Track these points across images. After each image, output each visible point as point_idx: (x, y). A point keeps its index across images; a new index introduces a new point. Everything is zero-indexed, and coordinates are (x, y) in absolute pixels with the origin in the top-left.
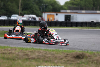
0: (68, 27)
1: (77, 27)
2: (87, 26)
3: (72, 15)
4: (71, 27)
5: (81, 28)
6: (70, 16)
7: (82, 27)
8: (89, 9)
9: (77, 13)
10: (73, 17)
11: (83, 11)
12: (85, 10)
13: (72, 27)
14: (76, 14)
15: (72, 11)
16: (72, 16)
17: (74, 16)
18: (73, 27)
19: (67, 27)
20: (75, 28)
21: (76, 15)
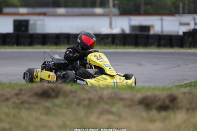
0: (22, 47)
1: (45, 47)
2: (71, 42)
3: (32, 19)
4: (29, 47)
5: (55, 47)
6: (27, 22)
7: (58, 47)
8: (74, 5)
9: (44, 14)
10: (35, 24)
11: (61, 11)
12: (66, 6)
13: (32, 47)
14: (42, 17)
15: (31, 10)
16: (31, 22)
17: (39, 23)
18: (36, 47)
19: (19, 47)
20: (40, 48)
21: (43, 20)
